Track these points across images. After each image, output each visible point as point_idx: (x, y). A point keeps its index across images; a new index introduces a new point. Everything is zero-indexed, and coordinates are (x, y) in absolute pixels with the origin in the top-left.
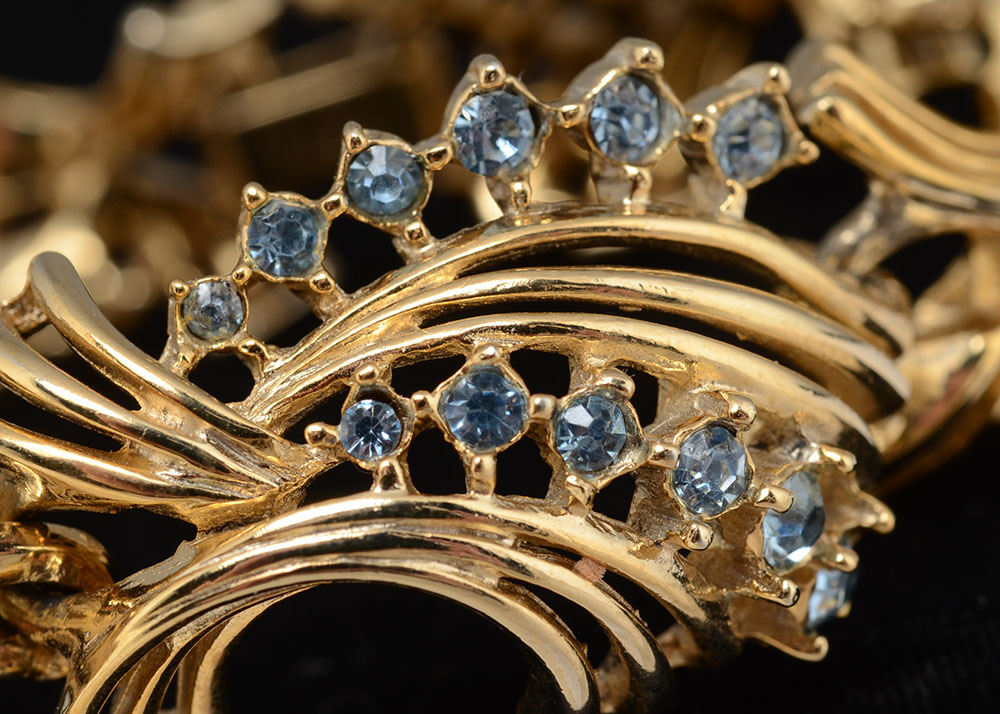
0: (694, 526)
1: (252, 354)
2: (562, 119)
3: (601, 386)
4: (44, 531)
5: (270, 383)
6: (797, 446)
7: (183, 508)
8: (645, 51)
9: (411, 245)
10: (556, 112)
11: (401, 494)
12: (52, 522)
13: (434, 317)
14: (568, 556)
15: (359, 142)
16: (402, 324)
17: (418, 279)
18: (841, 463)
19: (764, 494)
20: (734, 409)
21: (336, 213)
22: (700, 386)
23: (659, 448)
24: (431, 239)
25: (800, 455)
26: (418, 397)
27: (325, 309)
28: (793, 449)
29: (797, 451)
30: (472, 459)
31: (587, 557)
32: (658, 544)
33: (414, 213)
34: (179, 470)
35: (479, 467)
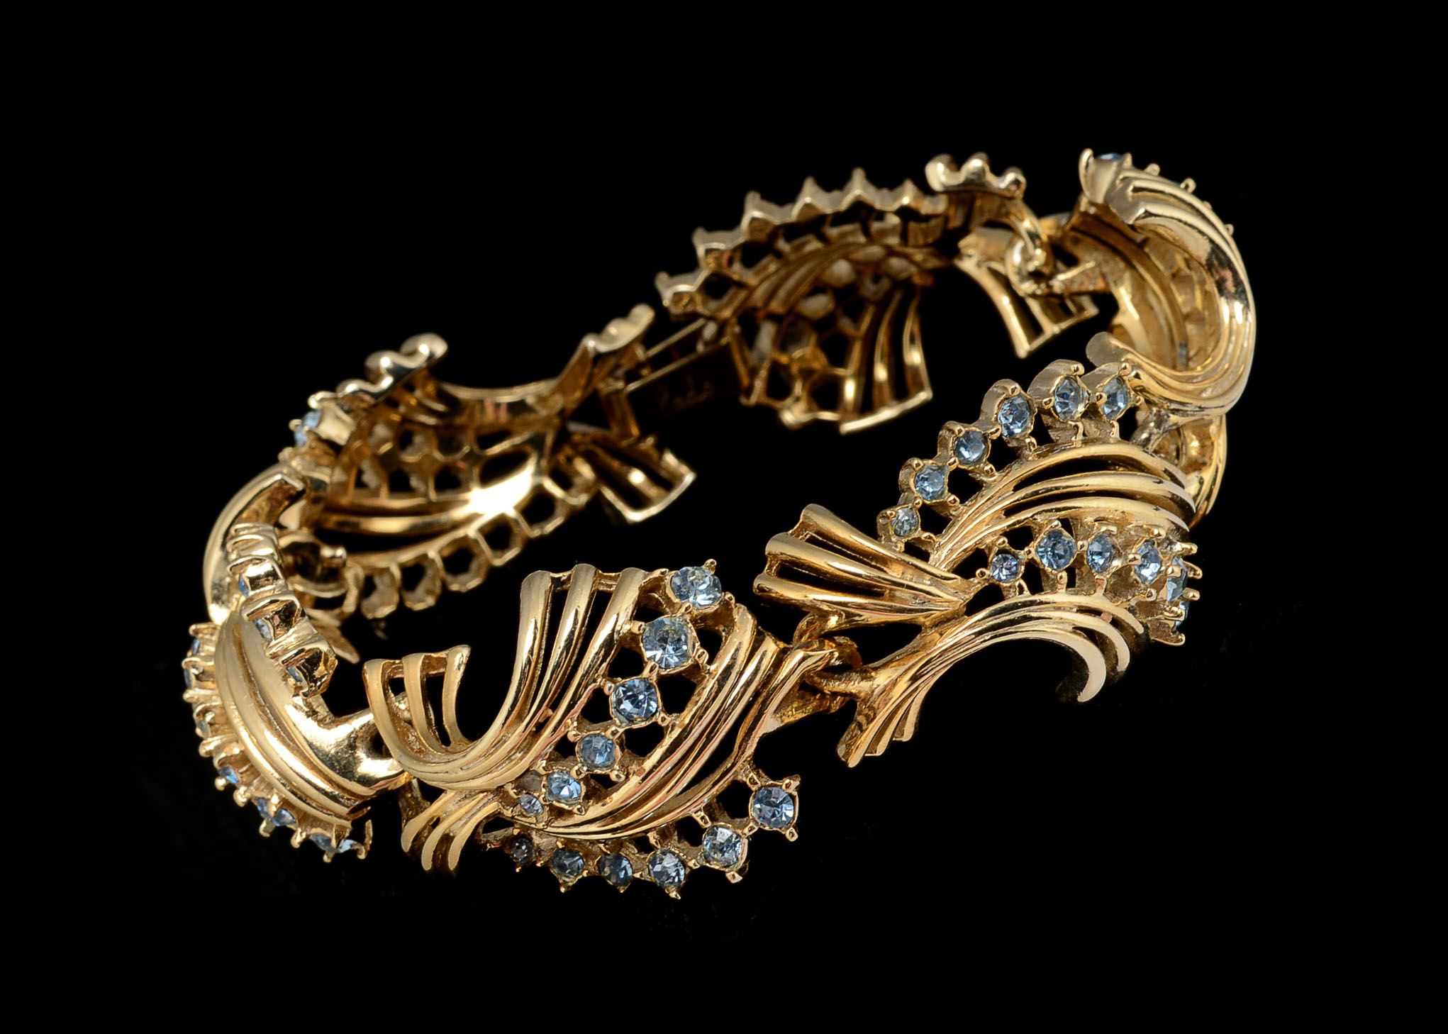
0: (1149, 590)
1: (929, 540)
2: (1044, 405)
3: (1103, 532)
4: (834, 641)
5: (939, 553)
6: (1169, 544)
7: (920, 618)
8: (1076, 366)
9: (986, 476)
10: (1041, 403)
11: (1027, 596)
12: (836, 636)
13: (1009, 512)
14: (1096, 612)
15: (962, 431)
16: (996, 516)
17: (997, 492)
18: (1191, 549)
19: (1170, 570)
20: (1156, 532)
21: (954, 467)
22: (1132, 524)
23: (1131, 557)
24: (996, 474)
25: (1171, 548)
26: (1026, 549)
27: (954, 513)
28: (1167, 547)
29: (1169, 547)
30: (1056, 575)
31: (1105, 612)
32: (1129, 600)
33: (984, 460)
34: (921, 600)
35: (1061, 577)
